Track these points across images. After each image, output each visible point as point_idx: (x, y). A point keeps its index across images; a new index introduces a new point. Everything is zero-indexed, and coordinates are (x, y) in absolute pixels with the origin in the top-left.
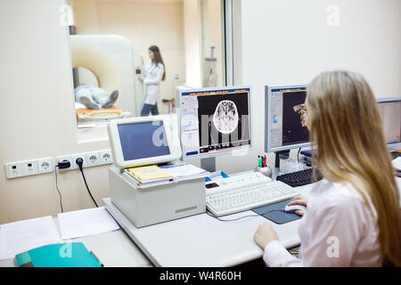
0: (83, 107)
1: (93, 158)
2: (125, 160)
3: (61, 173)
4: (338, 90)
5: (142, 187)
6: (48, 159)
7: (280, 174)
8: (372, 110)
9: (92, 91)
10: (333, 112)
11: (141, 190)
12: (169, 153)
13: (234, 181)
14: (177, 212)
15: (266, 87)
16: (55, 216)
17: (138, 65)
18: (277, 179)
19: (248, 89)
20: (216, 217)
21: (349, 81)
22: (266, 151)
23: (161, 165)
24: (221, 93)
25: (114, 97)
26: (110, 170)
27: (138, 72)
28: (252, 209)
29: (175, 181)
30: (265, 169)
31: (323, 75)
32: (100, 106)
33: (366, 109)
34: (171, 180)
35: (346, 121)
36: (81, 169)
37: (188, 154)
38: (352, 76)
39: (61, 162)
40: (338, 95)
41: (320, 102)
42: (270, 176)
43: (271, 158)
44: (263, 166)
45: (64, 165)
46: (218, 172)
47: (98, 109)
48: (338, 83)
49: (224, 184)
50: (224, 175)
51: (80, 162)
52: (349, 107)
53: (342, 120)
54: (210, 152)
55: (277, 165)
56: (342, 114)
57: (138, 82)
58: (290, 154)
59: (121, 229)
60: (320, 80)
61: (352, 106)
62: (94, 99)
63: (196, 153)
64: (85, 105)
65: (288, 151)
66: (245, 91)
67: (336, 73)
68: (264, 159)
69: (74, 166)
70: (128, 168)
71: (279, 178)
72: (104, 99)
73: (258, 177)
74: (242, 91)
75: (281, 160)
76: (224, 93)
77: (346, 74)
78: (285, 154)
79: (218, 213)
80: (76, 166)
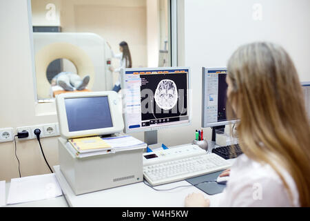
0: (61, 89)
1: (50, 129)
2: (70, 131)
3: (21, 142)
4: (255, 61)
5: (81, 156)
6: (8, 129)
7: (216, 147)
8: (291, 79)
9: (69, 77)
10: (250, 82)
11: (79, 159)
12: (112, 126)
13: (172, 152)
14: (115, 180)
15: (203, 69)
16: (8, 181)
17: (108, 57)
18: (213, 152)
19: (187, 70)
20: (152, 186)
21: (266, 51)
22: (203, 126)
23: (104, 136)
24: (162, 73)
25: (86, 81)
26: (59, 140)
27: (109, 62)
28: (187, 179)
29: (113, 152)
30: (201, 143)
31: (241, 49)
32: (74, 89)
33: (284, 78)
34: (109, 151)
35: (262, 90)
36: (38, 138)
37: (131, 127)
38: (270, 46)
39: (20, 132)
40: (255, 64)
41: (238, 73)
42: (206, 149)
43: (208, 132)
44: (200, 140)
45: (23, 135)
46: (159, 144)
47: (73, 91)
48: (254, 54)
49: (163, 155)
50: (164, 147)
51: (37, 133)
52: (266, 76)
53: (259, 90)
54: (151, 125)
55: (214, 139)
56: (258, 85)
57: (108, 71)
58: (225, 129)
59: (63, 195)
60: (237, 53)
61: (269, 75)
62: (71, 84)
63: (139, 126)
64: (62, 87)
65: (224, 126)
66: (184, 72)
67: (253, 45)
68: (201, 133)
69: (32, 136)
70: (72, 139)
71: (214, 151)
72: (78, 83)
73: (194, 150)
74: (181, 72)
75: (217, 135)
76: (164, 73)
77: (264, 45)
78: (220, 129)
79: (153, 183)
80: (35, 136)
